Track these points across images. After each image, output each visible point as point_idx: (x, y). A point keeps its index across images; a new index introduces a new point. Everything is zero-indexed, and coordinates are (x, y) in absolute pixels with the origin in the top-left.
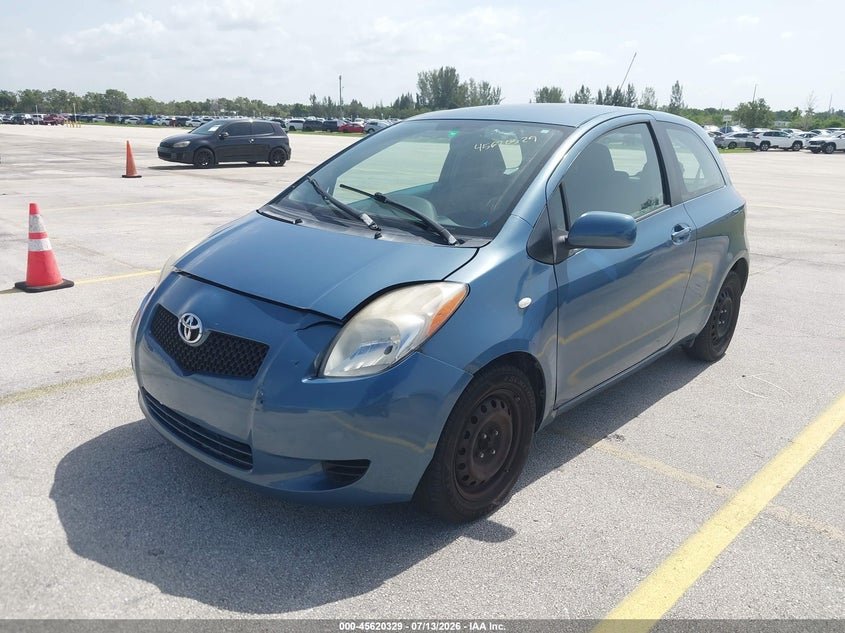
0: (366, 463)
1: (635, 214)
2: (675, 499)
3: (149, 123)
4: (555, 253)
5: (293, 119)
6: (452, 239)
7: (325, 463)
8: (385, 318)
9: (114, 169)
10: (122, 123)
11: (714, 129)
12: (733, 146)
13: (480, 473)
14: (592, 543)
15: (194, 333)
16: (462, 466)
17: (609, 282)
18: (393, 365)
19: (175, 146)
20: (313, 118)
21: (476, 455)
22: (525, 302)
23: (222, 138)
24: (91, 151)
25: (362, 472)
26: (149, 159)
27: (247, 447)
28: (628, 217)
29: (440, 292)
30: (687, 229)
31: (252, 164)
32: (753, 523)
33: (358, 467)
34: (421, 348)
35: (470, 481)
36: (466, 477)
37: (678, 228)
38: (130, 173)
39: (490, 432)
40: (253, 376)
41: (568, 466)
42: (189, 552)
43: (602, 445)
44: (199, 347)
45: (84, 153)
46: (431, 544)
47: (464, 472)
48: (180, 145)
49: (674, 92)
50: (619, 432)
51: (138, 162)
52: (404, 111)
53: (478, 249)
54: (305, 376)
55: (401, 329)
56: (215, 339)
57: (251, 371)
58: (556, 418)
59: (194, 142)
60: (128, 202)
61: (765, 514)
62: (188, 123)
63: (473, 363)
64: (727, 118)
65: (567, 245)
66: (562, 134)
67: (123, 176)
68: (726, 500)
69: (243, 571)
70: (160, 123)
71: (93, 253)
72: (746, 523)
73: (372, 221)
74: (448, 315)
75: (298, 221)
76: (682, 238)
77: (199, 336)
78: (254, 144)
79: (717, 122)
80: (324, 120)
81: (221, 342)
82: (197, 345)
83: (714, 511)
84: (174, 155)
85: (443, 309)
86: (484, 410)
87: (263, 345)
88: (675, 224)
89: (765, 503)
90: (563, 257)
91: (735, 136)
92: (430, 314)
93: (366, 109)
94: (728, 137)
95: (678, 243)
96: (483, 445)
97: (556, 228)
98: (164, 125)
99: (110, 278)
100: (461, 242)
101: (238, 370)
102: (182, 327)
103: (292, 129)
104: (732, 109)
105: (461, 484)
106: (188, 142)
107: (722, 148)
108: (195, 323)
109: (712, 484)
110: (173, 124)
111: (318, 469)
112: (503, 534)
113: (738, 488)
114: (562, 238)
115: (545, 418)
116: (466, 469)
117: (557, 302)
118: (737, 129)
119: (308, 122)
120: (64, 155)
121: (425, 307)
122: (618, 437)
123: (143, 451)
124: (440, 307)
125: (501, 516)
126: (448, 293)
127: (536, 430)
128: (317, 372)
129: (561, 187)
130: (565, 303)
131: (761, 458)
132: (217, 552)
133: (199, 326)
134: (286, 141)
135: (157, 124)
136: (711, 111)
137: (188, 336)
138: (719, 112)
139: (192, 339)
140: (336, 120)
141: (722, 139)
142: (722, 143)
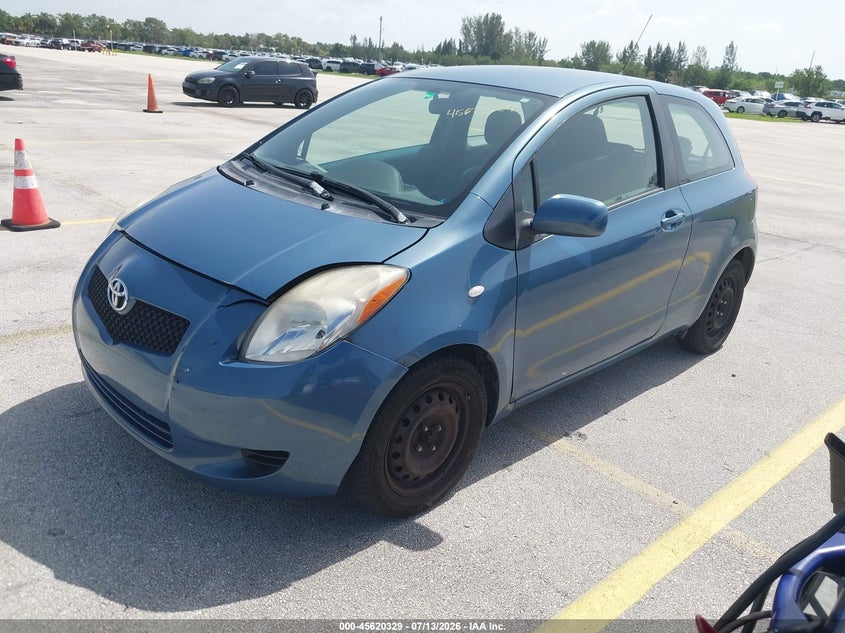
0: (286, 455)
1: (610, 201)
2: (625, 513)
3: (186, 55)
4: (518, 237)
5: (331, 59)
6: (402, 217)
7: (243, 451)
8: (312, 300)
9: (137, 102)
10: (159, 53)
11: (766, 95)
12: (783, 114)
13: (416, 468)
14: (519, 558)
15: (121, 300)
16: (396, 455)
17: (580, 269)
18: (321, 352)
19: (200, 82)
20: (351, 60)
21: (414, 447)
22: (477, 290)
23: (248, 76)
24: (121, 81)
25: (282, 462)
26: (172, 95)
27: (166, 426)
28: (600, 204)
29: (377, 276)
30: (680, 215)
31: (279, 105)
32: (703, 549)
33: (278, 458)
34: (351, 336)
35: (403, 473)
36: (399, 469)
37: (670, 214)
38: (151, 108)
39: (433, 426)
40: (173, 352)
41: (517, 466)
42: (91, 535)
43: (562, 444)
44: (125, 316)
45: (111, 83)
46: (347, 546)
47: (397, 462)
48: (205, 81)
49: (727, 53)
50: (582, 430)
51: (159, 96)
52: (446, 57)
53: (428, 229)
54: (223, 358)
55: (329, 314)
56: (139, 307)
57: (171, 347)
58: (513, 412)
59: (219, 78)
60: (141, 139)
61: (719, 539)
62: (225, 57)
63: (410, 354)
64: (779, 85)
65: (533, 230)
66: (542, 104)
67: (145, 111)
68: (679, 518)
69: (140, 561)
70: (197, 55)
71: (90, 192)
72: (695, 548)
73: (323, 189)
74: (383, 302)
75: (250, 183)
76: (673, 225)
77: (125, 303)
78: (279, 84)
79: (770, 88)
80: (362, 62)
81: (145, 312)
82: (125, 313)
83: (664, 530)
84: (198, 92)
85: (378, 296)
86: (429, 400)
87: (184, 320)
88: (667, 209)
89: (722, 525)
90: (527, 243)
91: (786, 104)
92: (363, 300)
93: (406, 53)
94: (778, 105)
95: (669, 230)
96: (422, 438)
97: (521, 209)
98: (201, 57)
99: (100, 221)
100: (412, 220)
101: (159, 344)
102: (111, 292)
103: (329, 70)
104: (787, 75)
105: (392, 475)
106: (213, 79)
107: (771, 116)
108: (122, 290)
109: (669, 498)
110: (210, 57)
111: (238, 455)
112: (428, 540)
113: (696, 506)
114: (528, 221)
115: (498, 412)
116: (400, 459)
117: (515, 290)
118: (791, 97)
119: (344, 63)
120: (92, 84)
121: (356, 293)
122: (580, 435)
123: (77, 415)
124: (375, 293)
125: (431, 520)
126: (387, 277)
127: (487, 425)
128: (237, 353)
129: (532, 164)
130: (525, 291)
131: (730, 473)
132: (119, 537)
133: (125, 293)
134: (313, 83)
135: (193, 57)
136: (766, 75)
137: (115, 303)
138: (773, 77)
139: (119, 306)
140: (375, 62)
141: (772, 107)
142: (771, 110)
